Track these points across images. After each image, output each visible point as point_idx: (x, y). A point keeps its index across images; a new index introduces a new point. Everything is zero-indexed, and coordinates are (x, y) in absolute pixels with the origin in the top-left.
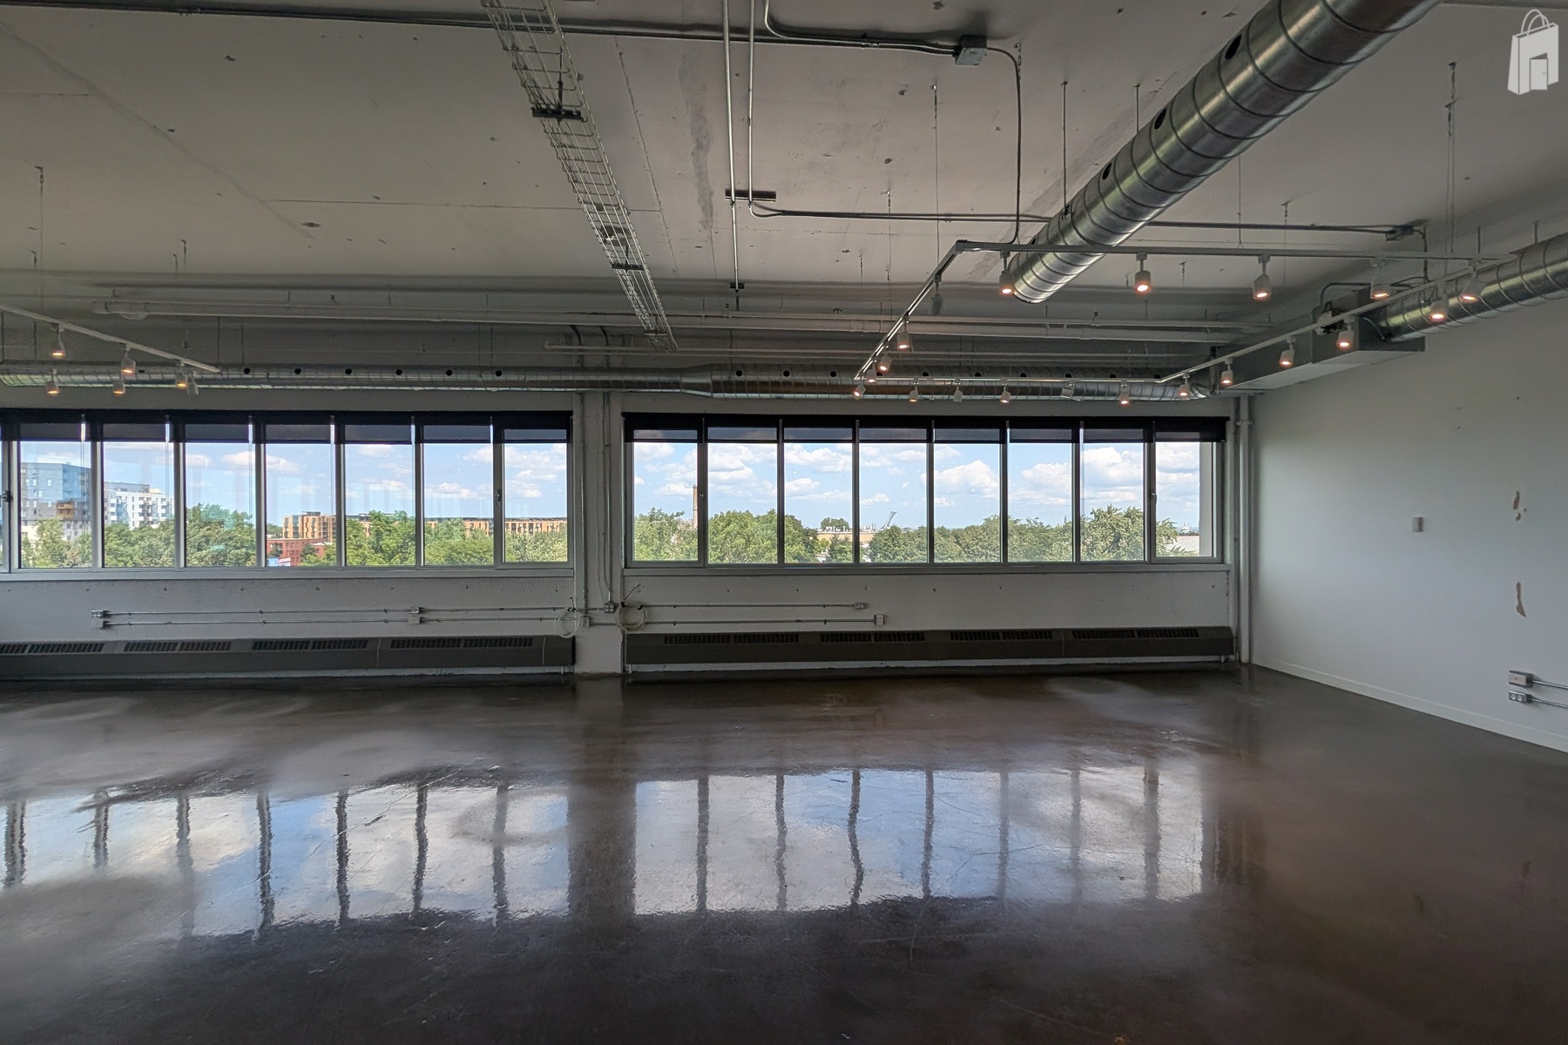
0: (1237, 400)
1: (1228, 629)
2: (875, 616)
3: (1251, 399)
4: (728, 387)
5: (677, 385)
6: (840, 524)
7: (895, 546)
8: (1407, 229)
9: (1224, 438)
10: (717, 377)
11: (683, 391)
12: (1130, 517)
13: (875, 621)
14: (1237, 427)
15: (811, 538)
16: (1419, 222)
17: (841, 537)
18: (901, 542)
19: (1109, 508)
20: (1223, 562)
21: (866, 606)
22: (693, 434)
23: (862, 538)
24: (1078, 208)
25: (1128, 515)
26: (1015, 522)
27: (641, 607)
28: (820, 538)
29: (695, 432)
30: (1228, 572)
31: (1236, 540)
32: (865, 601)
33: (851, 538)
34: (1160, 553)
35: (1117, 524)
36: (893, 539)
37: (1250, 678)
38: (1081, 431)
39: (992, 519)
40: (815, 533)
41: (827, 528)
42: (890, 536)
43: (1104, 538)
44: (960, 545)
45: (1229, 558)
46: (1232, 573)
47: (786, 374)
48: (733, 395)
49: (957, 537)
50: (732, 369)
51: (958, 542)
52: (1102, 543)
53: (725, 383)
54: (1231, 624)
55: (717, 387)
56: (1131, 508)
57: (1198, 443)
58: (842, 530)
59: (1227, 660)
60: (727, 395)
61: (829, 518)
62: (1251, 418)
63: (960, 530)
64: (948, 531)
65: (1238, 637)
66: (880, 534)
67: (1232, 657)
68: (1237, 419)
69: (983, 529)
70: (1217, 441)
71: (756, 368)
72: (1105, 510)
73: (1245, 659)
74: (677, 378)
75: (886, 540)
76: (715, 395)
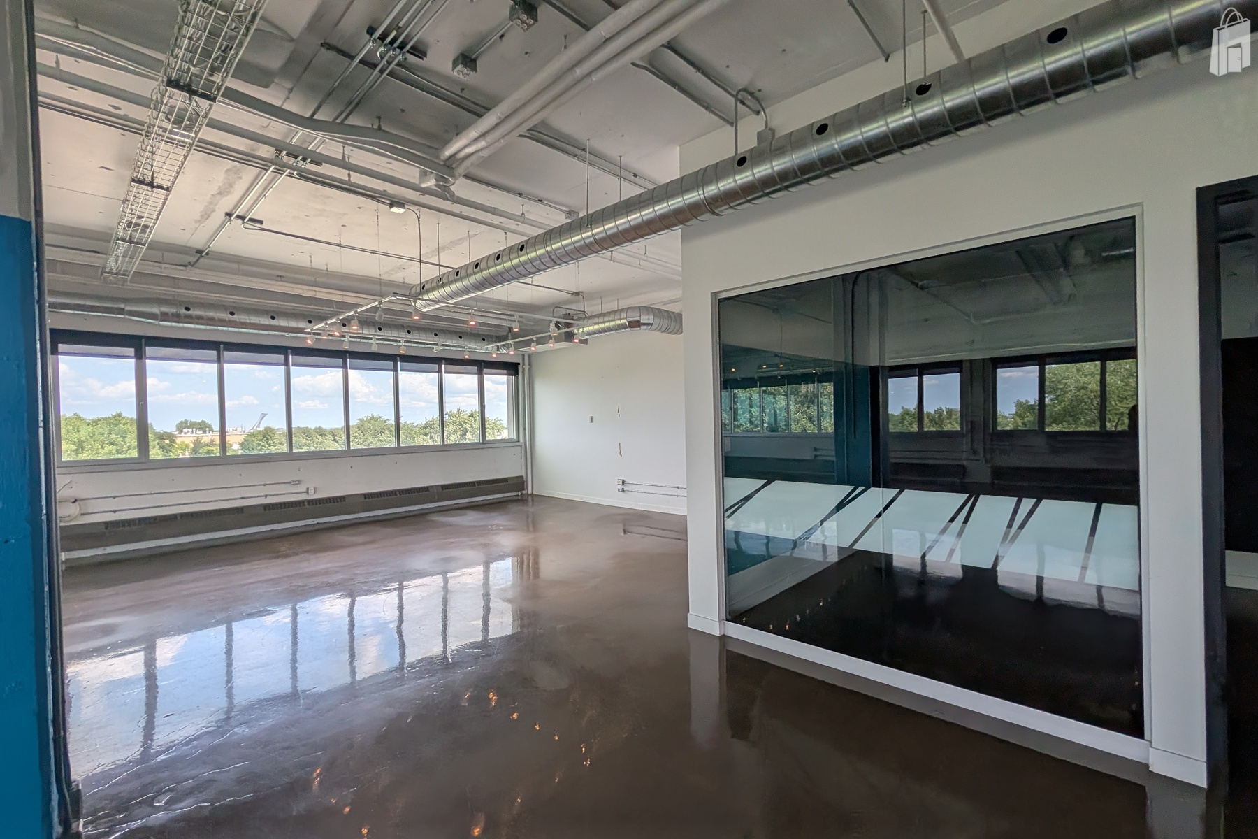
0: (523, 356)
1: (522, 477)
2: (308, 489)
3: (529, 356)
4: (177, 318)
5: (121, 311)
6: (203, 427)
7: (270, 445)
8: (577, 294)
9: (518, 374)
10: (165, 309)
11: (127, 317)
12: (473, 417)
13: (307, 492)
14: (523, 369)
15: (167, 442)
16: (582, 292)
17: (206, 439)
18: (277, 442)
19: (459, 410)
20: (519, 441)
21: (299, 482)
22: (131, 351)
23: (229, 439)
24: (445, 280)
25: (471, 415)
26: (385, 422)
27: (76, 501)
28: (178, 441)
29: (132, 350)
30: (521, 446)
31: (525, 429)
32: (299, 479)
33: (217, 441)
34: (488, 437)
35: (465, 422)
36: (268, 439)
37: (533, 500)
38: (443, 366)
39: (365, 419)
40: (171, 437)
41: (185, 430)
42: (264, 436)
43: (455, 432)
44: (337, 442)
45: (521, 439)
46: (523, 447)
47: (232, 314)
48: (181, 325)
49: (334, 436)
50: (181, 305)
51: (335, 440)
52: (454, 436)
53: (173, 314)
54: (523, 474)
55: (165, 317)
56: (473, 411)
57: (506, 377)
58: (205, 432)
59: (522, 494)
60: (174, 324)
61: (186, 421)
62: (530, 365)
63: (337, 429)
64: (325, 430)
65: (527, 481)
66: (253, 435)
67: (524, 492)
68: (524, 364)
69: (358, 427)
70: (515, 376)
71: (202, 305)
72: (456, 411)
73: (530, 492)
74: (122, 306)
75: (260, 440)
76: (163, 323)
